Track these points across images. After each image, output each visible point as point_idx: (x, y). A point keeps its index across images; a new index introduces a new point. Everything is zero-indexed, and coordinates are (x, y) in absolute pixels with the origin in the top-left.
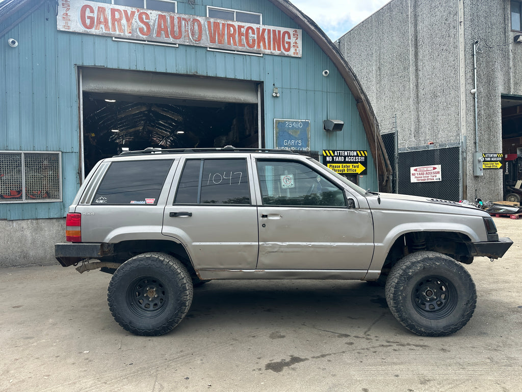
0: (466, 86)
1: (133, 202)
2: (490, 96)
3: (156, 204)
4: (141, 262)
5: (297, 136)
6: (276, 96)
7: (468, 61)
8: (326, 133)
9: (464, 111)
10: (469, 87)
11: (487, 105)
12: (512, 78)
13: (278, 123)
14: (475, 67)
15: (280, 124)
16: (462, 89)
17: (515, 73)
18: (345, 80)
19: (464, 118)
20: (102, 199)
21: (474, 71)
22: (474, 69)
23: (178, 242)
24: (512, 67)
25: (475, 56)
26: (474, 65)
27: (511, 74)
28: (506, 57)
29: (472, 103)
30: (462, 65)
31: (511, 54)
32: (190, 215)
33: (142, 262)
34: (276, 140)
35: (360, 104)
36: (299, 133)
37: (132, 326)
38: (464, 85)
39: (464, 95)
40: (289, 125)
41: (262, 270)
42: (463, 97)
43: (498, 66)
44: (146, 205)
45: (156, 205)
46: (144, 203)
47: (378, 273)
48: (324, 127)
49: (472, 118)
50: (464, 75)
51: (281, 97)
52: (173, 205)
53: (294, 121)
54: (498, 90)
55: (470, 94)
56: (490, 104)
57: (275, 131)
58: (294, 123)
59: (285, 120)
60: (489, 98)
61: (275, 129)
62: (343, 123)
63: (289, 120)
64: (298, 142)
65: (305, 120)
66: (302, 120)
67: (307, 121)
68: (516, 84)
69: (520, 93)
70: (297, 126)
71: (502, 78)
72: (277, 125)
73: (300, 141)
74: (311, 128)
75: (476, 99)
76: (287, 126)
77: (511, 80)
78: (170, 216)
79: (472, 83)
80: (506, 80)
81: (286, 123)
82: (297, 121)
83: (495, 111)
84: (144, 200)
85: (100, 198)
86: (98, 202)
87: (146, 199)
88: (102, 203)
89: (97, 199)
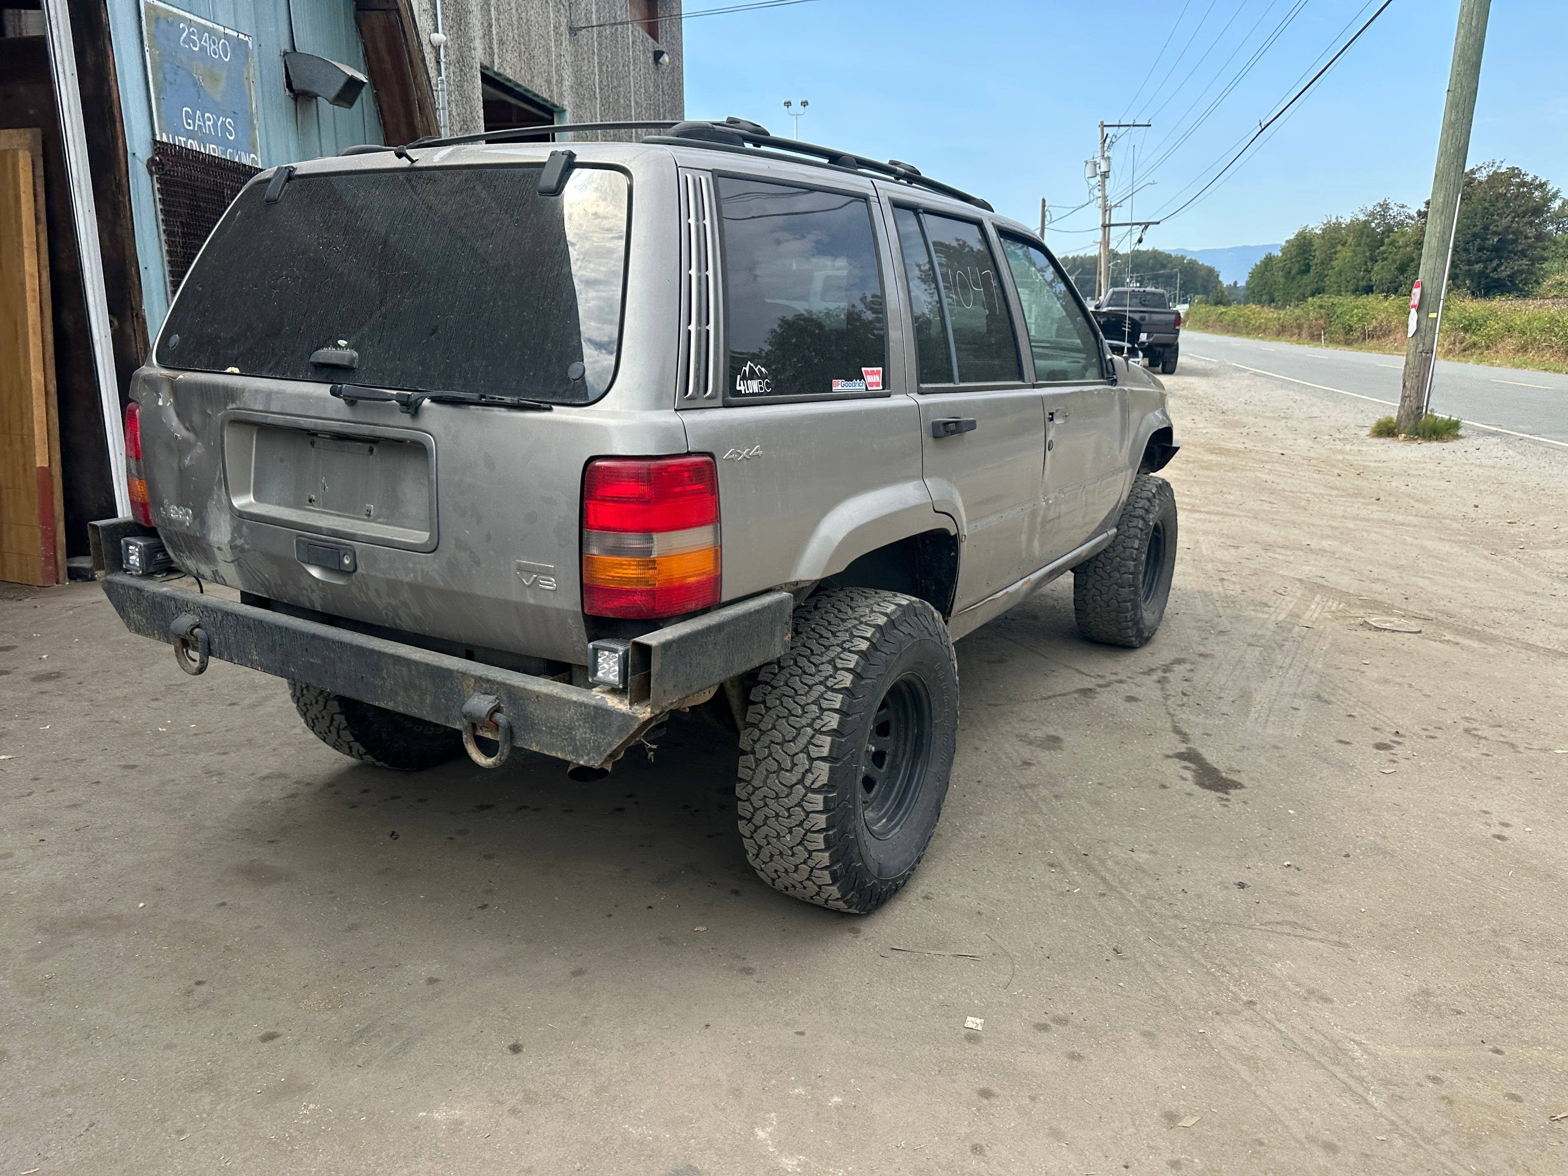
1: (838, 386)
2: (462, 63)
3: (887, 389)
4: (902, 628)
5: (219, 98)
8: (292, 101)
10: (427, 23)
11: (461, 87)
12: (493, 21)
13: (155, 16)
15: (163, 25)
17: (497, 9)
20: (752, 374)
23: (953, 530)
27: (493, 12)
29: (434, 73)
32: (971, 426)
33: (905, 628)
34: (157, 99)
36: (223, 83)
37: (881, 882)
40: (188, 40)
41: (1028, 578)
44: (867, 395)
45: (889, 395)
46: (862, 387)
47: (1113, 534)
48: (287, 77)
52: (922, 392)
53: (205, 28)
54: (475, 49)
55: (429, 45)
56: (465, 87)
57: (147, 54)
58: (206, 34)
59: (175, 10)
60: (462, 70)
61: (146, 42)
62: (366, 81)
63: (188, 15)
64: (223, 123)
65: (236, 34)
66: (227, 31)
67: (241, 36)
68: (501, 42)
69: (509, 73)
70: (216, 54)
71: (479, 17)
72: (153, 25)
73: (229, 123)
74: (253, 71)
75: (442, 65)
76: (183, 42)
77: (494, 27)
78: (936, 437)
79: (431, 13)
80: (486, 25)
81: (182, 26)
82: (213, 28)
83: (474, 114)
84: (861, 377)
85: (747, 369)
86: (742, 388)
87: (863, 369)
88: (753, 394)
89: (739, 377)
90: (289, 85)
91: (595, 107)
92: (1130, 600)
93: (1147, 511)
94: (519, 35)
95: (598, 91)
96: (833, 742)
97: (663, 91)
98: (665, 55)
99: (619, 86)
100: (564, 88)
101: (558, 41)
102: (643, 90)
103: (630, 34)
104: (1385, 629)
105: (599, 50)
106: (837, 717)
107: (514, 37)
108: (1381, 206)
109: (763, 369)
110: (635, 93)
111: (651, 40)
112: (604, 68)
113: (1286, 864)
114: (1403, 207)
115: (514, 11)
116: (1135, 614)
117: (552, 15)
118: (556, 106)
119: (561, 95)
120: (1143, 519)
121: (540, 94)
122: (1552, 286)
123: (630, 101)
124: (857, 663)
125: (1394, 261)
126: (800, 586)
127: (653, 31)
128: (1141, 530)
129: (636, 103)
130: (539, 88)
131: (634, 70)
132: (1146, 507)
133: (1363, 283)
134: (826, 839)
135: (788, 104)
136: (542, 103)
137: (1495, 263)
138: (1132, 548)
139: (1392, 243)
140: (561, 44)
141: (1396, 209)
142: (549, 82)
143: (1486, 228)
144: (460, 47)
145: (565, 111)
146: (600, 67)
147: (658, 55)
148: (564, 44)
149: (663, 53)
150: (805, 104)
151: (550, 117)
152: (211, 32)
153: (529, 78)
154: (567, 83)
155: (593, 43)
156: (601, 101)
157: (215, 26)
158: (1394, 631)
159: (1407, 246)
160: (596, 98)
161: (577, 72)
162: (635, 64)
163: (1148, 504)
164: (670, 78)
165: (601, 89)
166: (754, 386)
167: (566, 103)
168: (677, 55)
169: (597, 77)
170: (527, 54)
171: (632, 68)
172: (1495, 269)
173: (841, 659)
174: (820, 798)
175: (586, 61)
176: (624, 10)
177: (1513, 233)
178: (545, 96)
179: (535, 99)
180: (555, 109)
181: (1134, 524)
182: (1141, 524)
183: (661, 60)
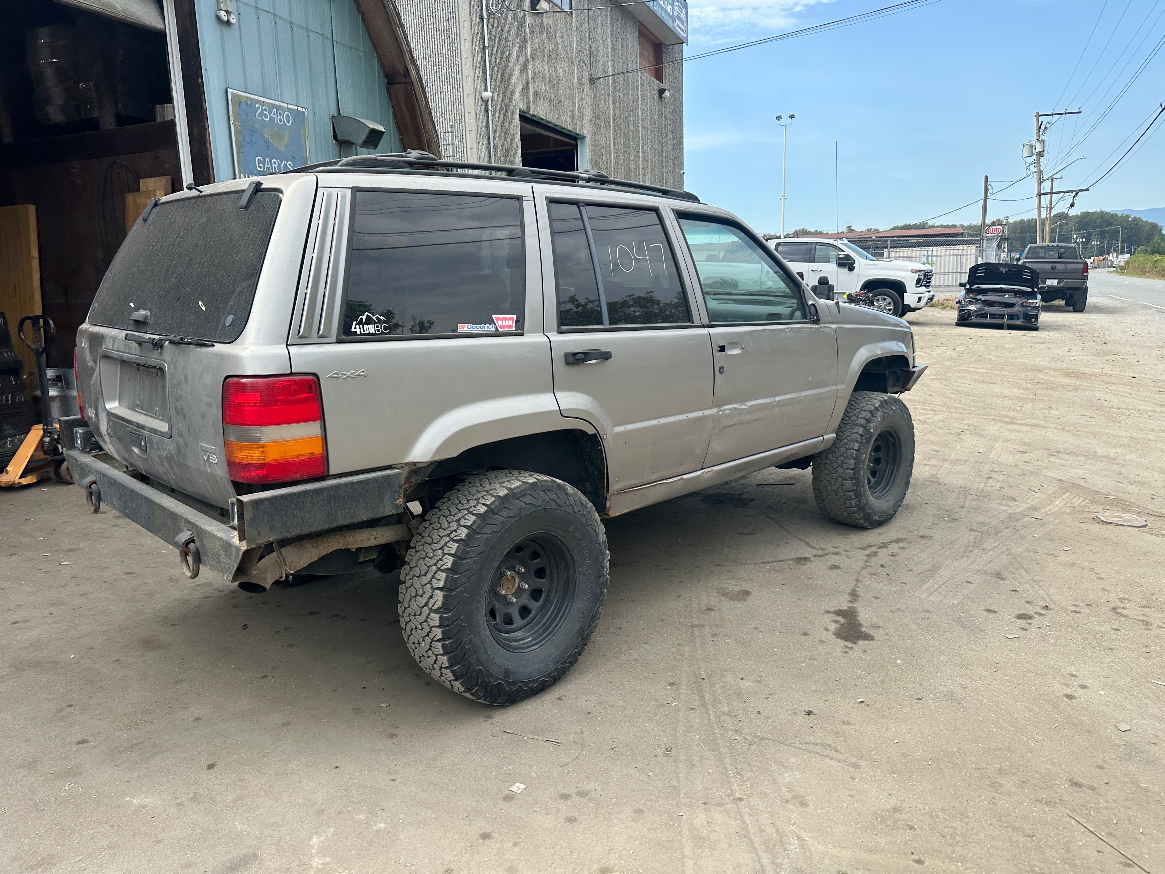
0: (474, 81)
1: (464, 328)
2: (505, 110)
3: (520, 330)
4: (523, 499)
5: (282, 149)
6: (228, 22)
7: (476, 29)
8: (337, 148)
9: (473, 134)
10: (480, 85)
11: (503, 127)
12: (530, 80)
13: (239, 101)
14: (486, 45)
15: (243, 106)
16: (468, 86)
17: (533, 71)
18: (364, 19)
19: (474, 150)
20: (369, 321)
21: (485, 53)
22: (484, 48)
23: (591, 431)
24: (530, 59)
25: (485, 20)
26: (483, 39)
27: (530, 74)
28: (522, 35)
29: (484, 119)
30: (466, 33)
31: (528, 31)
32: (605, 356)
33: (528, 499)
34: (238, 153)
35: (399, 89)
36: (286, 139)
37: (509, 683)
38: (470, 79)
39: (472, 102)
40: (262, 114)
41: (710, 469)
42: (469, 104)
43: (513, 50)
44: (498, 334)
45: (522, 334)
46: (492, 329)
47: (833, 438)
48: (334, 132)
49: (485, 151)
50: (470, 56)
51: (237, 26)
52: (561, 332)
53: (274, 106)
54: (515, 100)
55: (481, 100)
56: (507, 127)
57: (232, 126)
58: (275, 110)
59: (253, 96)
60: (505, 115)
61: (231, 118)
62: (384, 131)
63: (262, 99)
64: (285, 165)
65: (296, 108)
66: (290, 106)
67: (300, 109)
68: (536, 94)
69: (541, 114)
70: (281, 121)
71: (519, 78)
72: (237, 108)
73: (290, 165)
74: (309, 130)
75: (490, 112)
76: (258, 115)
77: (530, 84)
78: (568, 364)
79: (482, 78)
80: (524, 82)
81: (257, 106)
82: (280, 106)
83: (514, 144)
84: (492, 322)
85: (364, 317)
86: (358, 330)
87: (494, 317)
88: (372, 334)
89: (354, 323)
90: (335, 137)
91: (610, 133)
92: (852, 491)
93: (868, 421)
94: (550, 88)
95: (612, 121)
96: (447, 577)
97: (665, 118)
98: (667, 91)
99: (629, 116)
100: (584, 121)
101: (581, 91)
102: (649, 118)
103: (639, 78)
104: (1110, 523)
105: (614, 92)
106: (451, 559)
107: (546, 89)
109: (382, 318)
110: (642, 120)
111: (656, 81)
112: (617, 105)
113: (859, 701)
115: (546, 72)
116: (860, 501)
117: (576, 71)
118: (578, 134)
119: (582, 126)
120: (864, 427)
121: (565, 127)
123: (638, 126)
124: (474, 522)
126: (419, 466)
127: (658, 76)
128: (861, 435)
129: (643, 127)
130: (566, 123)
131: (642, 104)
132: (867, 418)
134: (443, 646)
135: (779, 118)
136: (568, 133)
138: (853, 449)
140: (583, 91)
142: (573, 118)
144: (504, 99)
145: (585, 137)
146: (614, 104)
147: (661, 92)
148: (585, 91)
149: (665, 90)
150: (792, 117)
151: (574, 142)
152: (278, 108)
153: (557, 116)
154: (587, 118)
155: (609, 89)
156: (614, 128)
157: (281, 104)
158: (1117, 525)
160: (610, 127)
161: (596, 108)
162: (643, 99)
163: (869, 415)
164: (672, 107)
165: (614, 120)
166: (371, 329)
167: (586, 131)
168: (679, 90)
169: (611, 111)
170: (556, 100)
171: (640, 103)
173: (465, 519)
174: (436, 616)
175: (603, 101)
176: (634, 62)
178: (569, 128)
179: (563, 131)
180: (578, 137)
181: (855, 431)
182: (861, 430)
183: (663, 95)
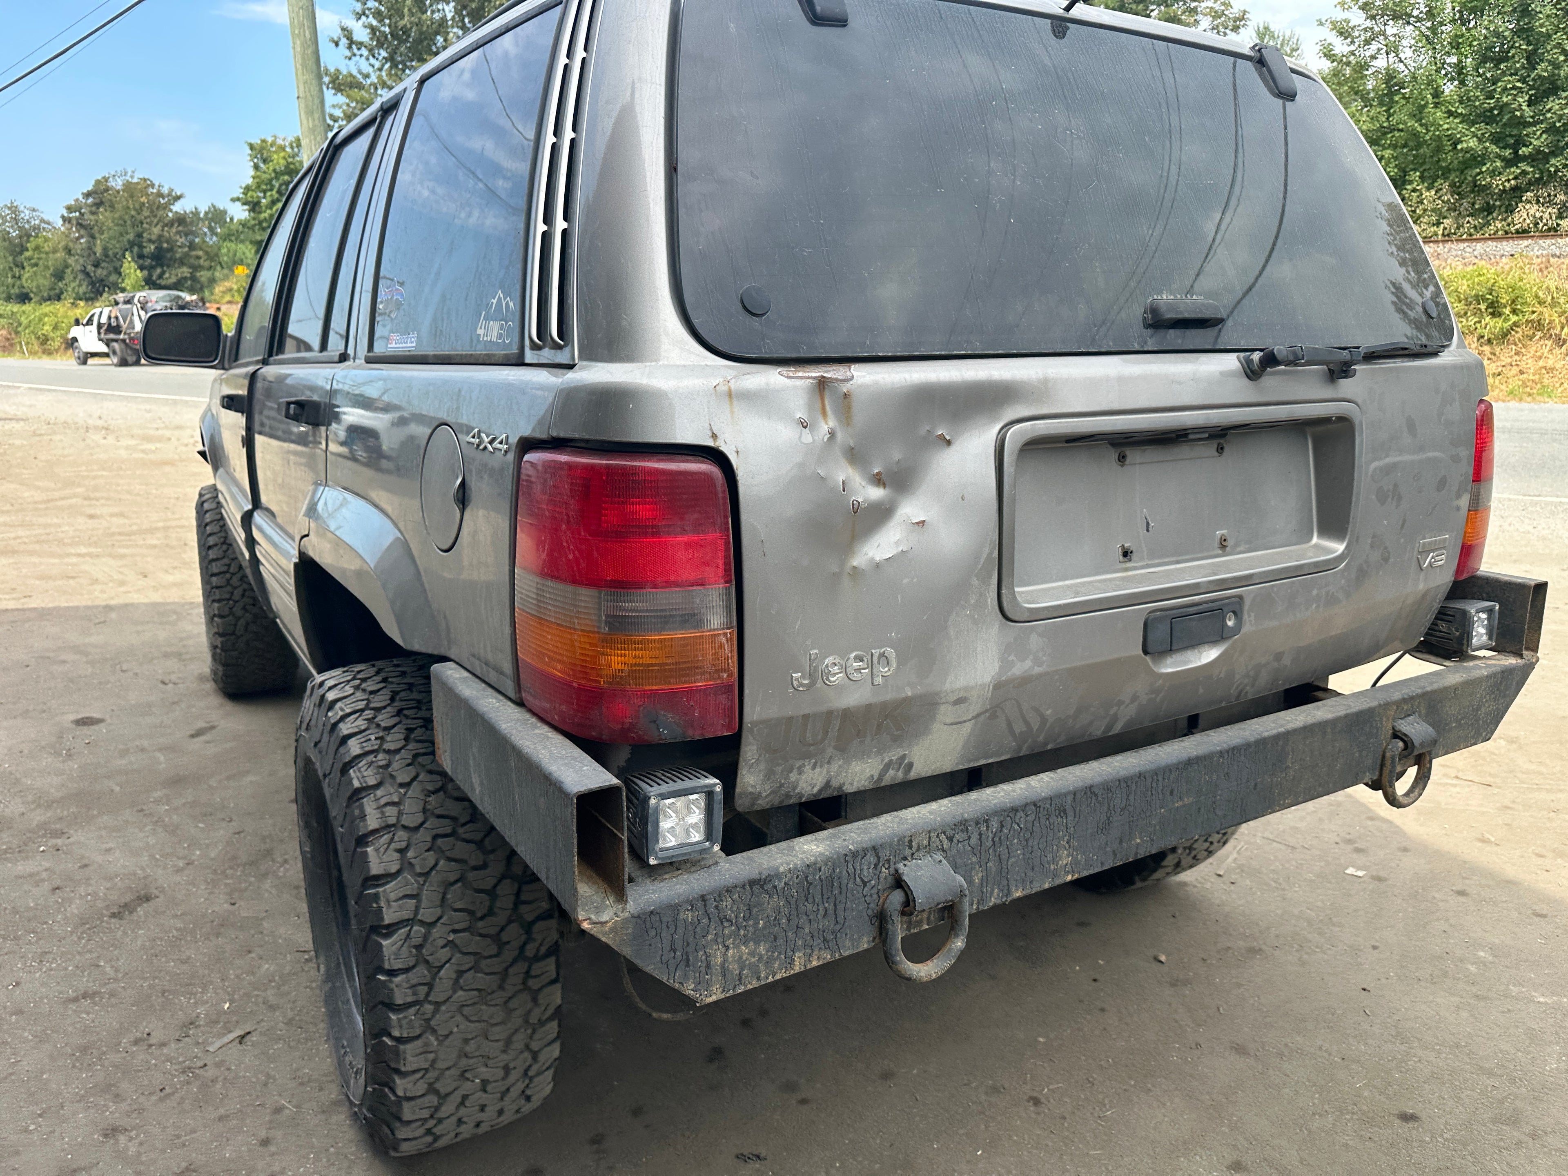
108: (9, 208)
114: (34, 210)
122: (224, 292)
125: (47, 267)
133: (15, 291)
137: (159, 270)
139: (37, 248)
141: (27, 212)
143: (140, 235)
159: (55, 251)
172: (160, 277)
177: (168, 242)
